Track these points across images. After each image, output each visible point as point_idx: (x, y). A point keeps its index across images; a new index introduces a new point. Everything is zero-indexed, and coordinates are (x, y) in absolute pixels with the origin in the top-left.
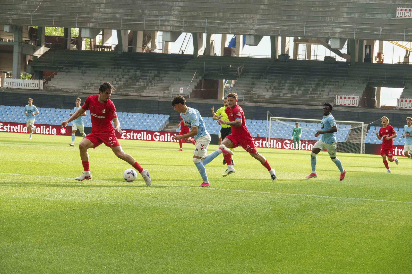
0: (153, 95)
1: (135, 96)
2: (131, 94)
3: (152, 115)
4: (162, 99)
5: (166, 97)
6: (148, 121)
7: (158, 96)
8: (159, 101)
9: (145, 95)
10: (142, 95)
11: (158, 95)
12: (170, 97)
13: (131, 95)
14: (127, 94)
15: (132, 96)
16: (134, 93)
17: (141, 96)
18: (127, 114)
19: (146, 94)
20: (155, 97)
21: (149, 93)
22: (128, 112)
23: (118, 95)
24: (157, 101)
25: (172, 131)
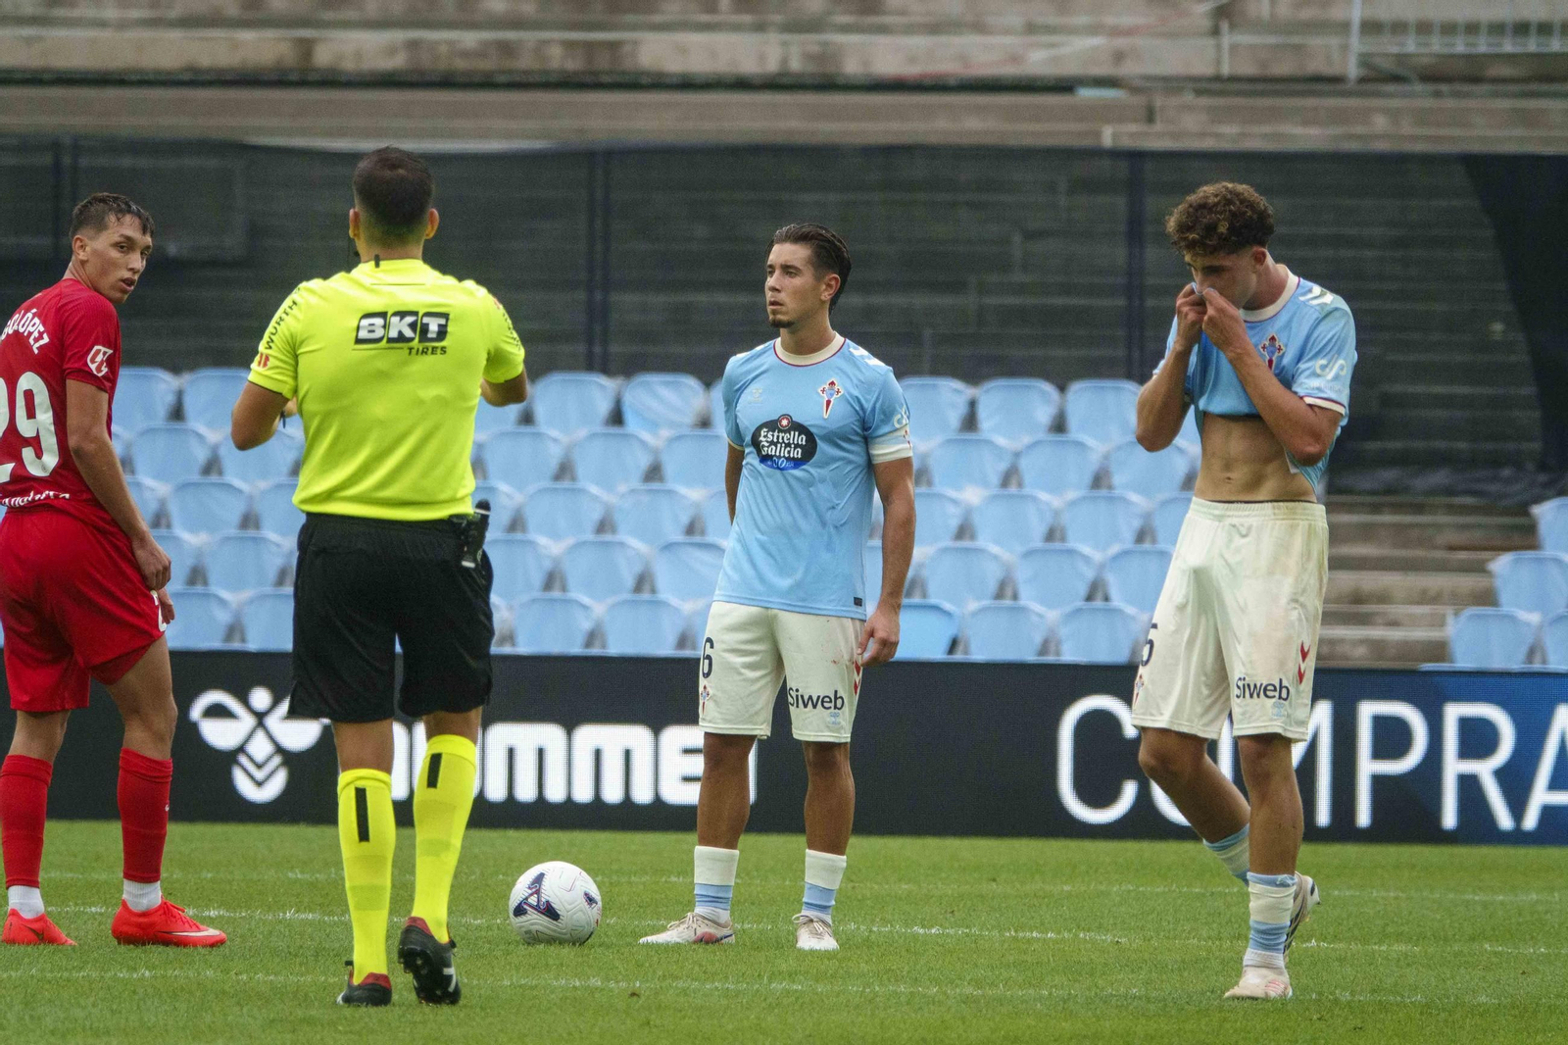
0: (1038, 61)
1: (742, 84)
2: (674, 65)
3: (1038, 399)
4: (1191, 122)
5: (1263, 84)
6: (972, 495)
7: (1129, 69)
8: (1135, 157)
9: (911, 71)
10: (852, 67)
11: (1119, 57)
12: (1331, 82)
13: (659, 83)
14: (603, 62)
15: (687, 84)
16: (720, 40)
17: (828, 84)
18: (604, 407)
19: (919, 42)
20: (1064, 86)
21: (979, 27)
22: (628, 367)
23: (447, 82)
24: (1115, 154)
25: (1378, 646)
